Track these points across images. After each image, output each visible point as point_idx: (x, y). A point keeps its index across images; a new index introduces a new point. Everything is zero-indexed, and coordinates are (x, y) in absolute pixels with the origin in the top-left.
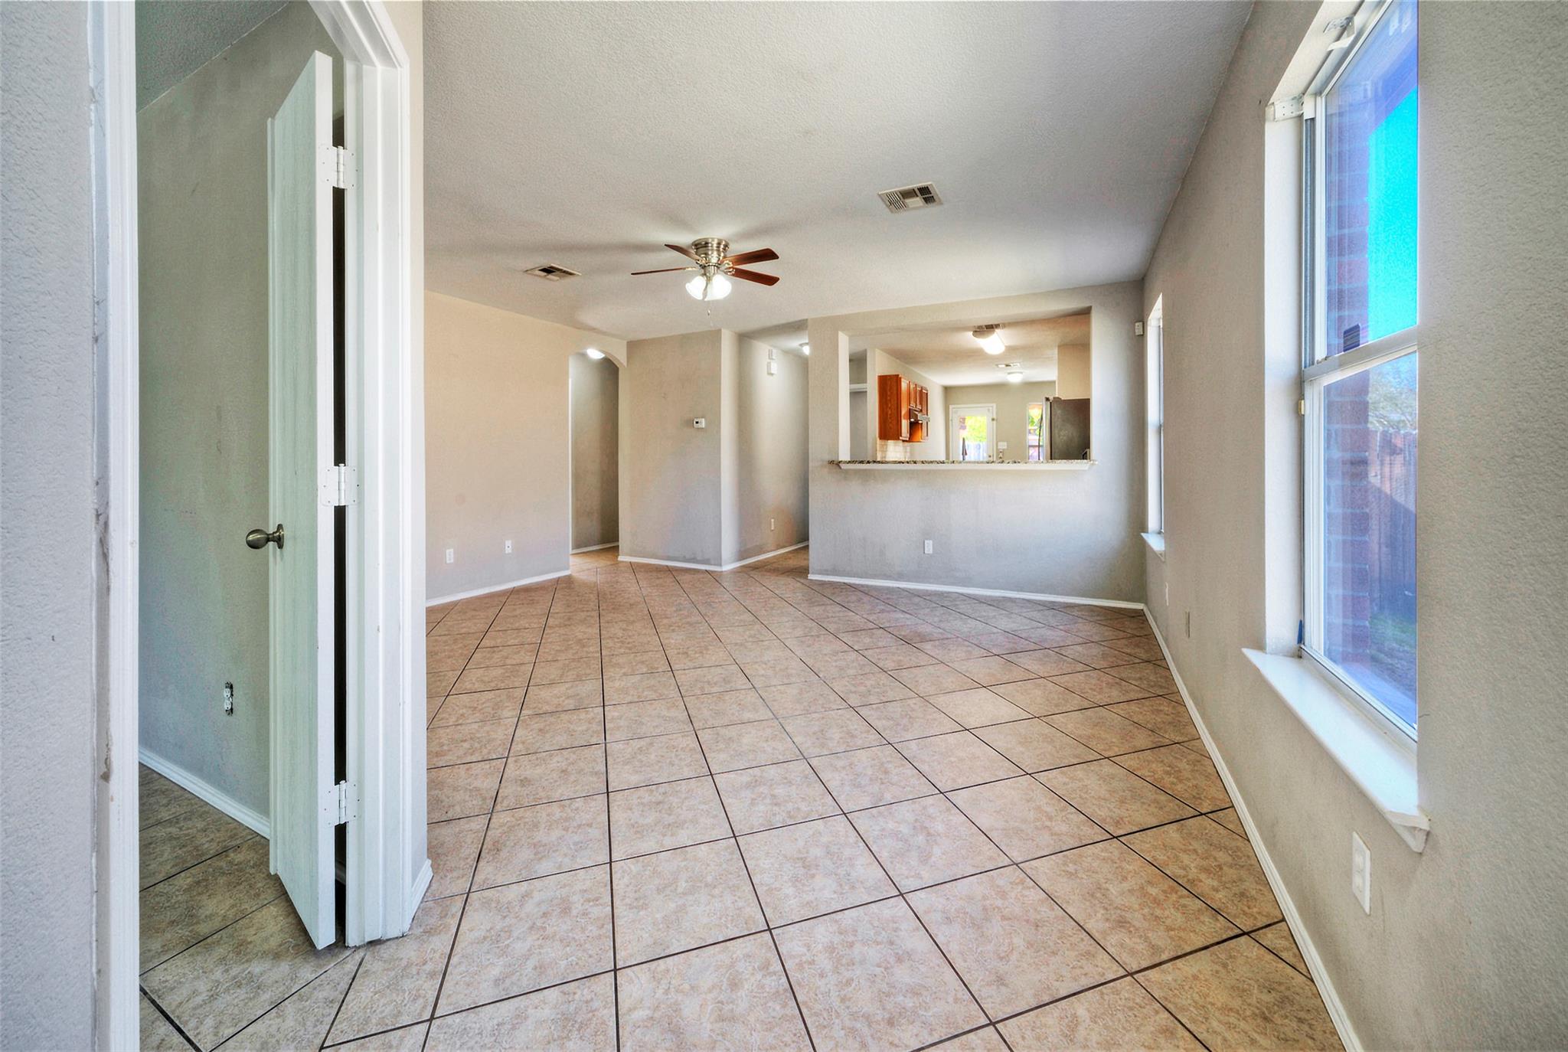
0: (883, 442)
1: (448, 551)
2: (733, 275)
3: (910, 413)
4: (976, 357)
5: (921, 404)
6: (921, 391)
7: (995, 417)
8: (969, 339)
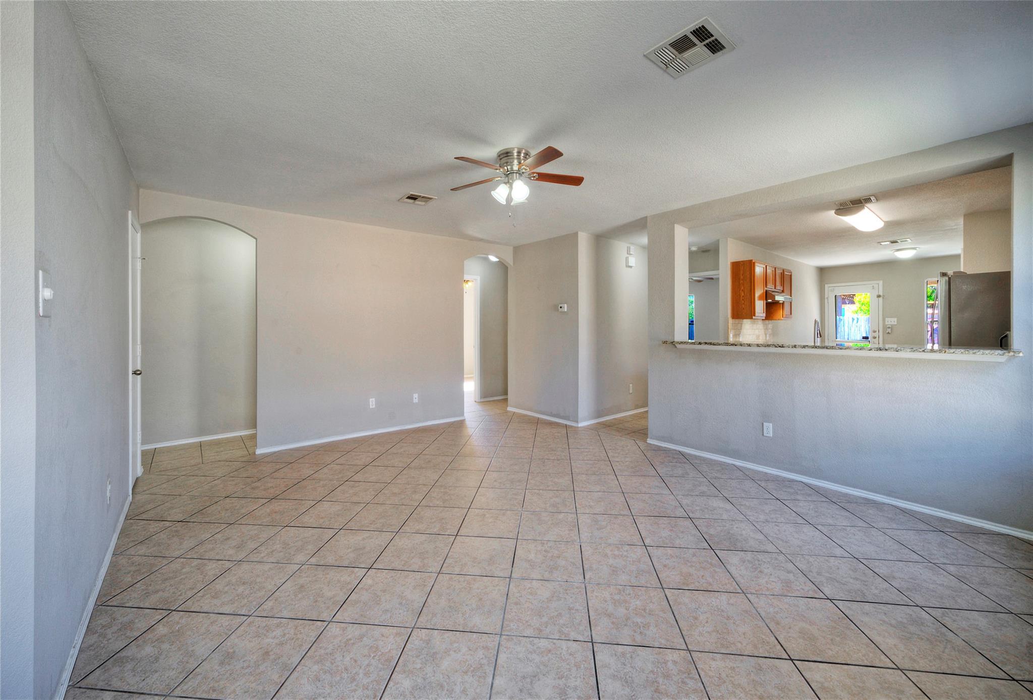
0: (737, 321)
1: (371, 400)
2: (537, 180)
3: (767, 295)
4: (849, 236)
5: (782, 284)
6: (783, 275)
7: (881, 294)
8: (830, 218)
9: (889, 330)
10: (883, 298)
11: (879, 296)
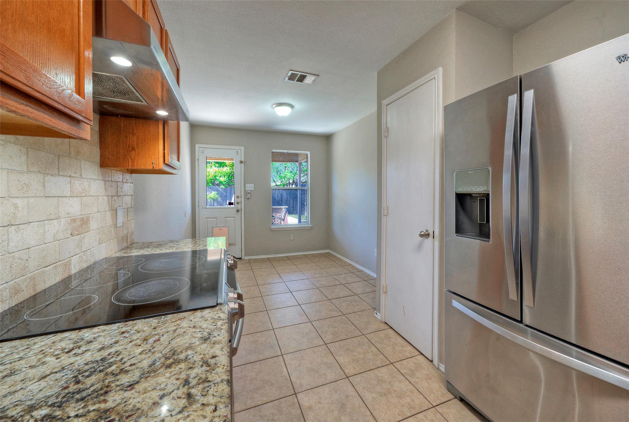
9: (249, 196)
10: (244, 164)
11: (241, 162)
